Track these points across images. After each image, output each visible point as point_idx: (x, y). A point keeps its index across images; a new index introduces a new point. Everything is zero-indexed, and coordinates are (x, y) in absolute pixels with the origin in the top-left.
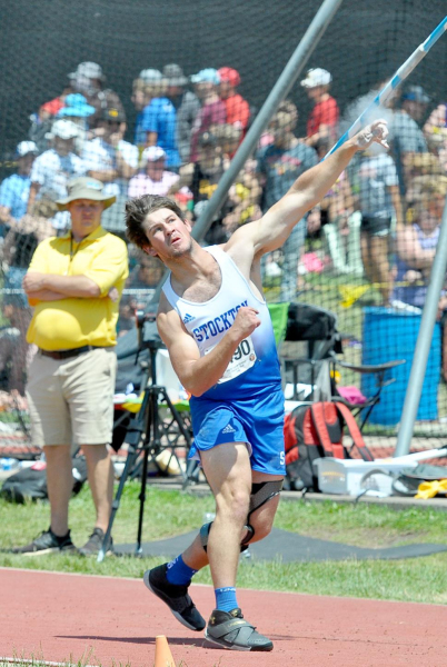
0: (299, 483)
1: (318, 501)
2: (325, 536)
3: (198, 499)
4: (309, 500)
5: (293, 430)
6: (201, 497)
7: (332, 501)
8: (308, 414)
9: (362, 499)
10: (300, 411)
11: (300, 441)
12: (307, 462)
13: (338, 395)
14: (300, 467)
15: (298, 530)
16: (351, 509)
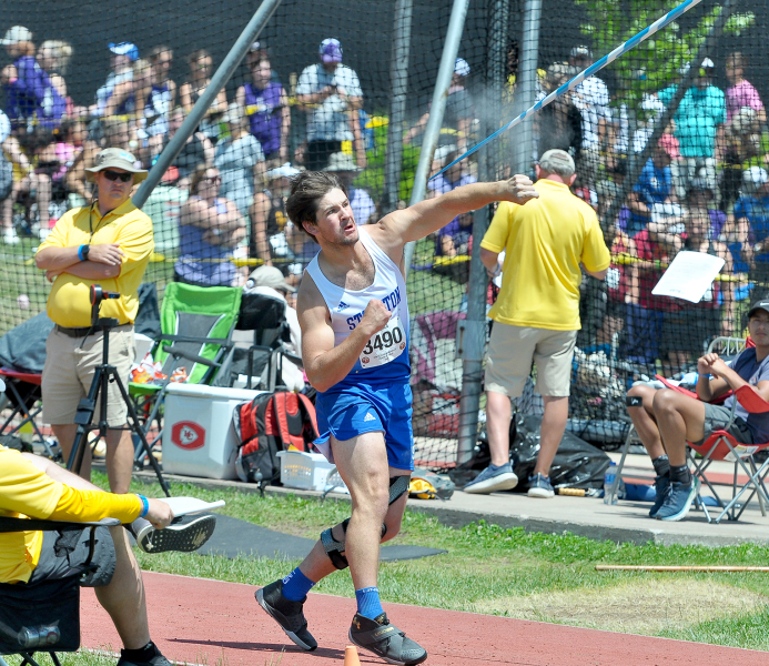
0: (259, 475)
1: (280, 494)
2: (295, 532)
3: (144, 486)
4: (270, 493)
5: (254, 419)
6: (149, 483)
7: (297, 496)
8: (270, 403)
9: (330, 495)
10: (261, 400)
11: (261, 431)
12: (268, 453)
13: (284, 384)
14: (261, 457)
15: (265, 524)
16: (318, 505)
